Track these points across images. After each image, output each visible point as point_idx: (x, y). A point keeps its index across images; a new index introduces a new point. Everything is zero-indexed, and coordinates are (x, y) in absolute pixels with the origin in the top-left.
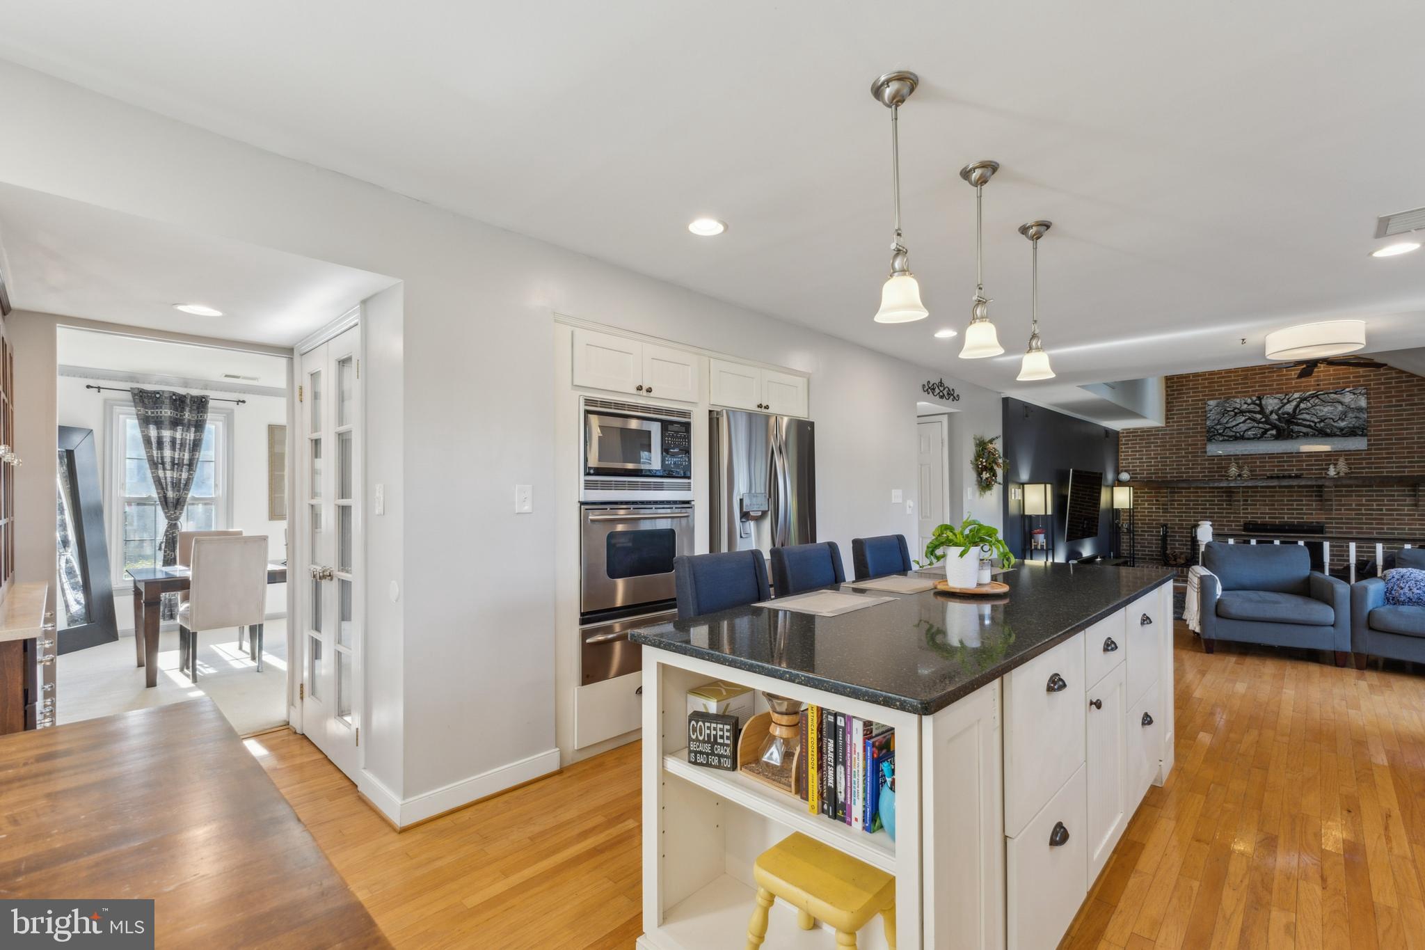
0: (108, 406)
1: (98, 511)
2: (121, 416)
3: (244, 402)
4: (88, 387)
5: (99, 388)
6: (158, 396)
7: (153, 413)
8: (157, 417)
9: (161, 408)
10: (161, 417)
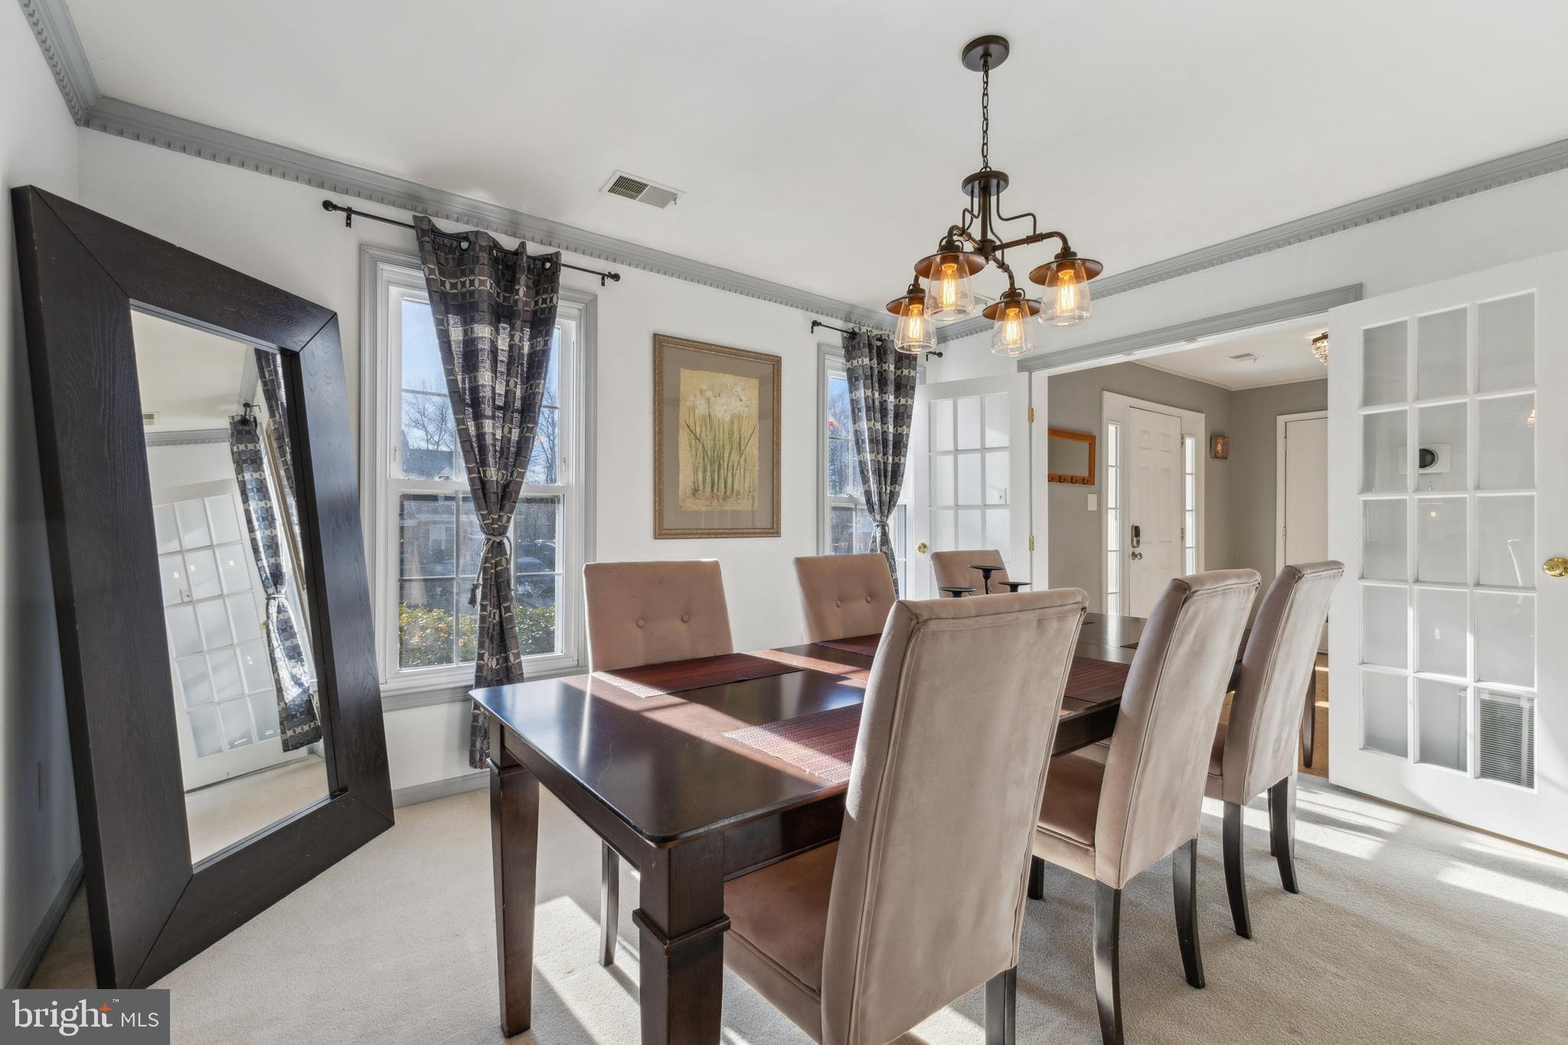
0: (368, 259)
1: (349, 512)
2: (394, 290)
3: (616, 277)
4: (328, 205)
5: (349, 212)
6: (465, 245)
7: (454, 286)
8: (463, 295)
9: (472, 272)
10: (472, 293)
